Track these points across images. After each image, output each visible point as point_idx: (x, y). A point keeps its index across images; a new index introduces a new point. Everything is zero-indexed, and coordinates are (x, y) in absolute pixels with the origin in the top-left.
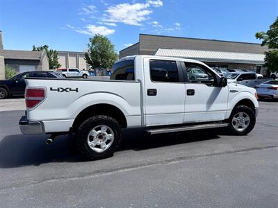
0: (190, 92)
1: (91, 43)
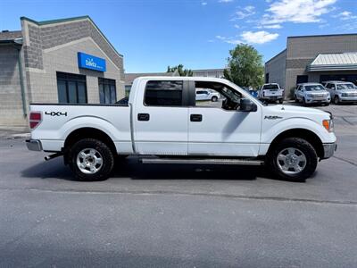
0: (196, 118)
1: (231, 57)
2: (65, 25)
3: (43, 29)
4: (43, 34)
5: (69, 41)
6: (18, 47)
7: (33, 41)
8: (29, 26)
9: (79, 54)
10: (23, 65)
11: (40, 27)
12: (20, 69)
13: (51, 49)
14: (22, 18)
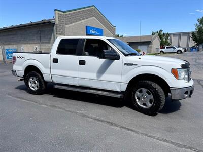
0: (82, 63)
2: (79, 12)
3: (66, 15)
4: (66, 17)
5: (81, 20)
6: (53, 25)
7: (60, 21)
8: (58, 14)
9: (87, 27)
10: (55, 34)
11: (65, 14)
12: (54, 36)
13: (70, 25)
14: (55, 10)
